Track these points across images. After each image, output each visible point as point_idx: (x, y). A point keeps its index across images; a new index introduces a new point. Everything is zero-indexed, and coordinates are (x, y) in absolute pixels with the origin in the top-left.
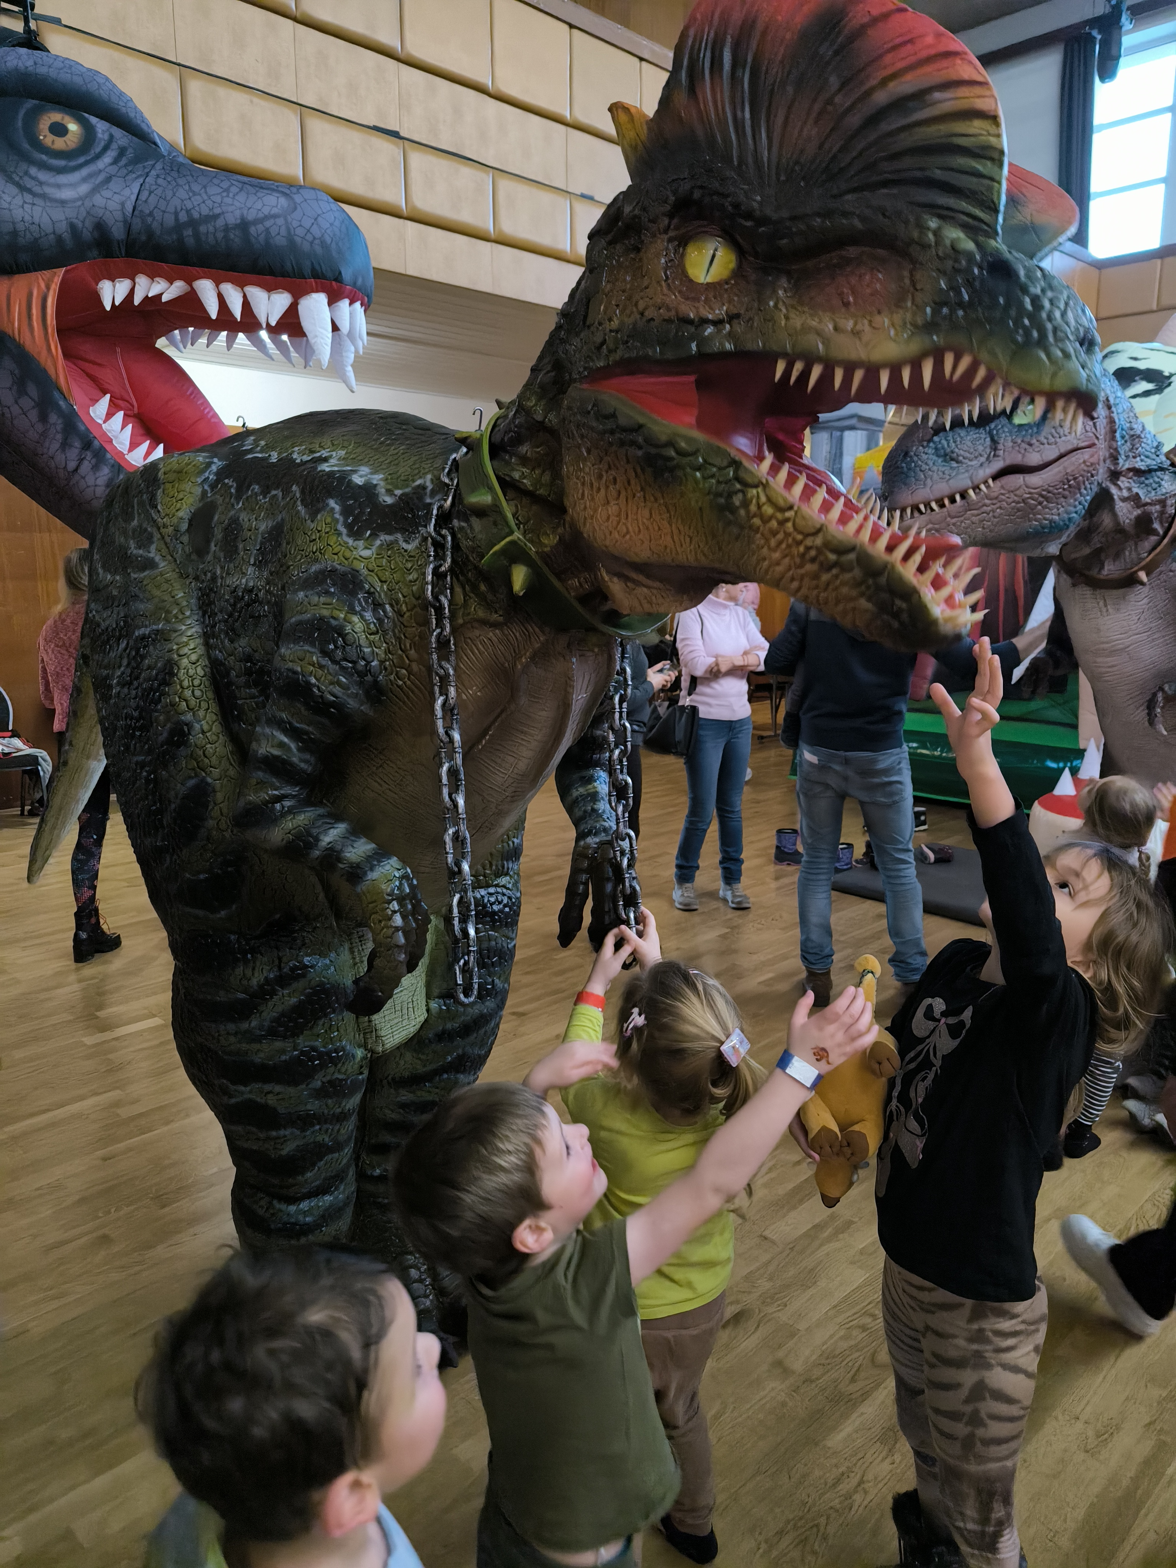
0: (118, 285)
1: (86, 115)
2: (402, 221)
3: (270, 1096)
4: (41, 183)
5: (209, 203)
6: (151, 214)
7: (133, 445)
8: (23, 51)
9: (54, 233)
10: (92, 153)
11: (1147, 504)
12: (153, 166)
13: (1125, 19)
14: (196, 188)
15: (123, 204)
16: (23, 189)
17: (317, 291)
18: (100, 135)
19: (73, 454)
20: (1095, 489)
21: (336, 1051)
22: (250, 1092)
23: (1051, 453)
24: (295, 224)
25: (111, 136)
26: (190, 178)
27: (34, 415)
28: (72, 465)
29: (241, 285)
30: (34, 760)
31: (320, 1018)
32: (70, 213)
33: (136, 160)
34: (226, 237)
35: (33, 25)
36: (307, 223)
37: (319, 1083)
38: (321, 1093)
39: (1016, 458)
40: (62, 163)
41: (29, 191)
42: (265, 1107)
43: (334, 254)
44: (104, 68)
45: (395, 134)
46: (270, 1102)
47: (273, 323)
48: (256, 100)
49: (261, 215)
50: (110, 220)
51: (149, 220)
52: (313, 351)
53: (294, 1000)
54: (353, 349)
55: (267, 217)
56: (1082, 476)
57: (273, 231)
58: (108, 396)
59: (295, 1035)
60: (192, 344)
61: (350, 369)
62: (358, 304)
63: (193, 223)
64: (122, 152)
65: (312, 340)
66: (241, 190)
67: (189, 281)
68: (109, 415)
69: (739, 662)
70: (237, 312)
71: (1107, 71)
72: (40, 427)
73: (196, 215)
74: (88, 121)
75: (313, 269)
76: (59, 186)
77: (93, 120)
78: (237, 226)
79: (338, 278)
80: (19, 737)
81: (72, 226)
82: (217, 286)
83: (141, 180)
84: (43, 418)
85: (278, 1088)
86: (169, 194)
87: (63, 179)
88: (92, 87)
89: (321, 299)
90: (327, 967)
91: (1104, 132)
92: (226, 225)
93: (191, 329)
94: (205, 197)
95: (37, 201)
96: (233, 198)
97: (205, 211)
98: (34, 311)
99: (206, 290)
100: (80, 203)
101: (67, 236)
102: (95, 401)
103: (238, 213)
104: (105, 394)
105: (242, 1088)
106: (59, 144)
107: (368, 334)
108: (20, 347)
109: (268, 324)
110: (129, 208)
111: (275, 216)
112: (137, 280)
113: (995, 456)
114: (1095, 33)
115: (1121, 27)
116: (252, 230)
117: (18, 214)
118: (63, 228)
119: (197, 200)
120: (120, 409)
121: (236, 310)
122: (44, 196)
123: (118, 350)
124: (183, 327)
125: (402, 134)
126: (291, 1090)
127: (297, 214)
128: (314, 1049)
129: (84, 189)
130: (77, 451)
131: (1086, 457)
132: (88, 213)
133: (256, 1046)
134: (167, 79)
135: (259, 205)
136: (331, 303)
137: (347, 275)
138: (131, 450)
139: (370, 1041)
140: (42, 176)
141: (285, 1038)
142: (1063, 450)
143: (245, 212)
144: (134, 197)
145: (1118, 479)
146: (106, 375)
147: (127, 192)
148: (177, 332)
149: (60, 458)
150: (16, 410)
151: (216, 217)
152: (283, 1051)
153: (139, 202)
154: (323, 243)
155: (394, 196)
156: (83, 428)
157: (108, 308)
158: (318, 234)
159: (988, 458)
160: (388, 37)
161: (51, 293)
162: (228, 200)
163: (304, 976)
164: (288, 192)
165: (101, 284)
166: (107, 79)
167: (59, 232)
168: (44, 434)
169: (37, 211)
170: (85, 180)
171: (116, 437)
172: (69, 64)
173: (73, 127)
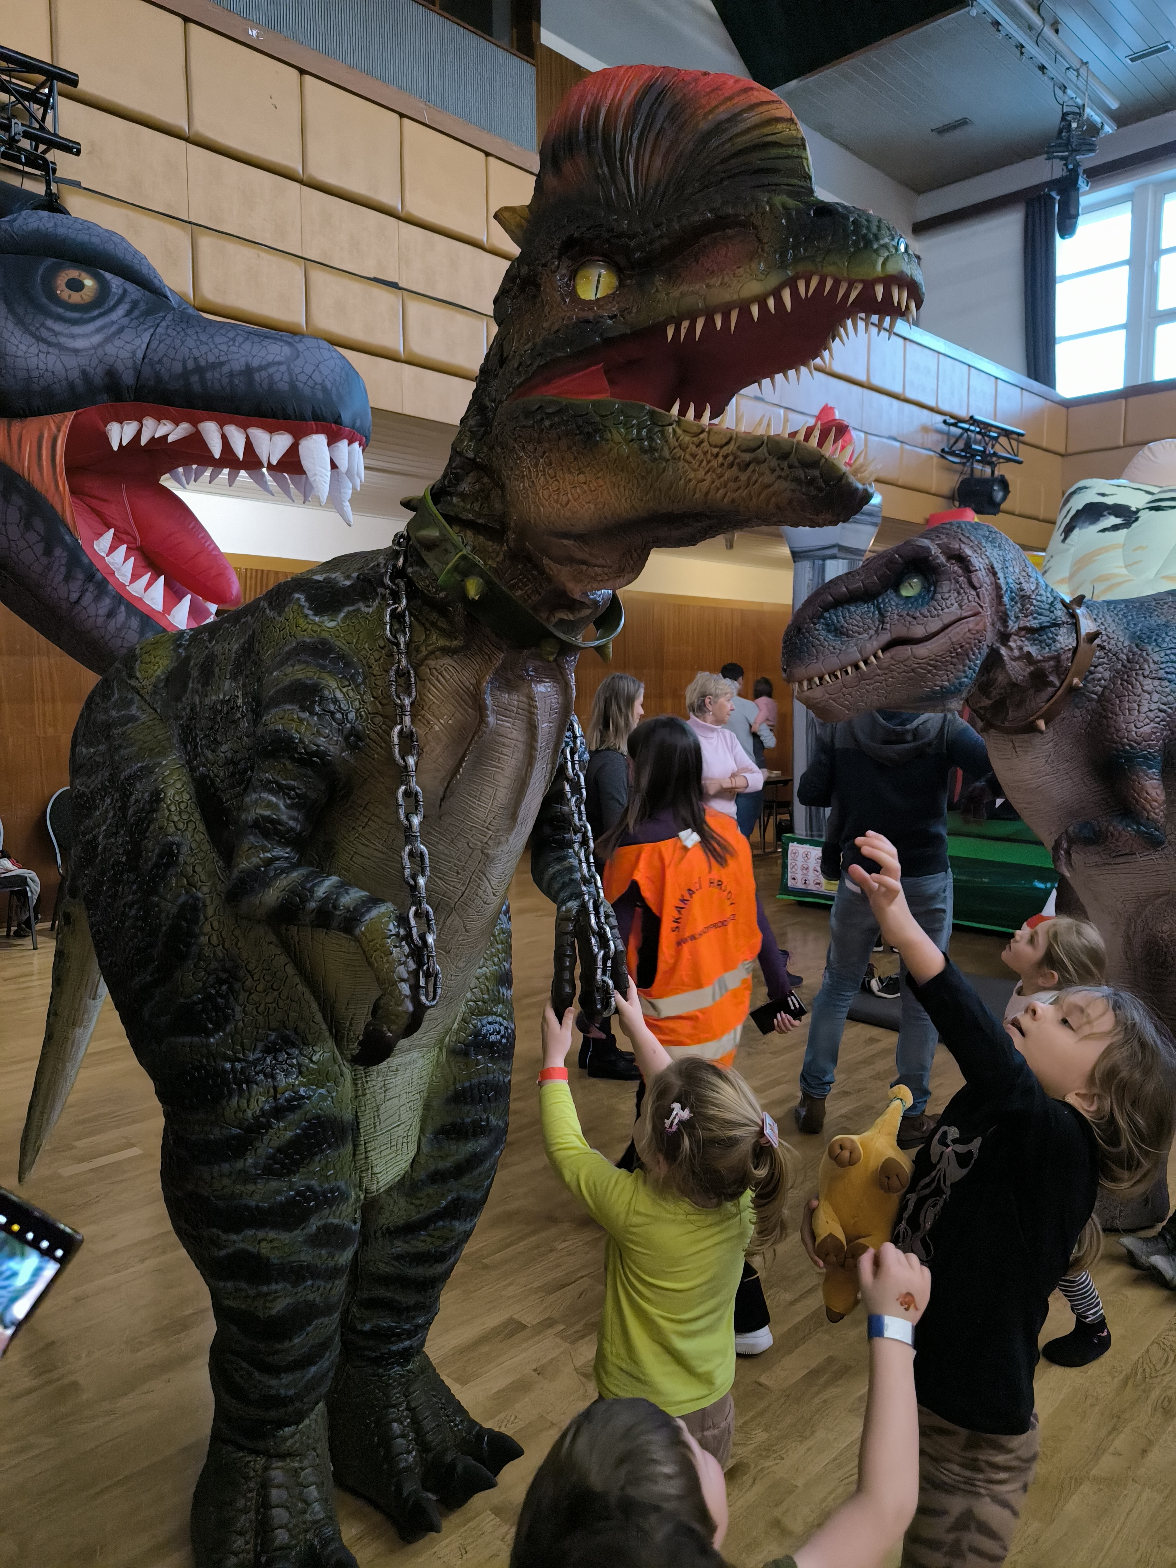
0: (125, 427)
1: (102, 272)
2: (399, 364)
3: (263, 1244)
4: (56, 334)
5: (216, 351)
6: (160, 362)
7: (135, 577)
8: (45, 213)
9: (67, 379)
10: (106, 307)
11: (1040, 661)
12: (164, 318)
13: (1081, 182)
14: (203, 337)
15: (134, 353)
16: (40, 339)
17: (317, 432)
18: (114, 290)
19: (75, 586)
20: (985, 651)
21: (332, 1191)
22: (243, 1241)
23: (935, 625)
24: (297, 370)
25: (125, 291)
26: (198, 329)
27: (39, 548)
28: (74, 596)
29: (244, 427)
30: (22, 881)
31: (316, 1154)
32: (83, 361)
33: (149, 312)
34: (231, 383)
35: (54, 188)
36: (309, 369)
37: (314, 1227)
38: (315, 1241)
39: (901, 631)
40: (76, 315)
41: (44, 341)
42: (258, 1257)
43: (335, 399)
44: (120, 229)
45: (394, 285)
46: (263, 1251)
47: (274, 463)
48: (264, 255)
49: (264, 362)
50: (120, 366)
51: (158, 367)
52: (312, 487)
53: (289, 1134)
54: (350, 485)
55: (270, 364)
56: (969, 643)
57: (277, 377)
58: (112, 531)
59: (291, 1173)
60: (195, 481)
61: (347, 504)
62: (356, 445)
63: (200, 370)
64: (135, 304)
65: (311, 479)
66: (247, 339)
67: (195, 423)
68: (112, 549)
69: (727, 784)
70: (240, 452)
71: (1067, 230)
72: (45, 560)
73: (203, 363)
74: (103, 276)
75: (314, 412)
76: (72, 336)
77: (108, 276)
78: (241, 373)
79: (338, 421)
80: (9, 857)
81: (84, 373)
82: (221, 428)
83: (152, 330)
84: (48, 552)
85: (272, 1235)
86: (178, 342)
87: (77, 330)
88: (110, 246)
89: (321, 440)
90: (323, 1098)
91: (1067, 283)
92: (232, 371)
93: (194, 466)
94: (213, 346)
95: (51, 350)
96: (239, 347)
97: (212, 359)
98: (44, 452)
99: (211, 432)
100: (93, 351)
101: (79, 382)
102: (100, 535)
103: (243, 361)
104: (109, 528)
105: (234, 1237)
106: (76, 298)
107: (366, 468)
108: (28, 485)
109: (269, 463)
110: (140, 354)
111: (280, 363)
112: (144, 422)
113: (883, 629)
114: (1054, 194)
115: (1078, 189)
116: (256, 376)
117: (33, 362)
118: (75, 374)
119: (204, 349)
120: (122, 542)
121: (239, 451)
122: (59, 346)
123: (124, 486)
124: (186, 464)
125: (400, 285)
126: (285, 1237)
127: (300, 362)
128: (309, 1188)
129: (97, 339)
130: (80, 583)
131: (971, 626)
132: (100, 362)
133: (251, 1187)
134: (180, 237)
135: (263, 353)
136: (329, 444)
137: (346, 417)
138: (132, 582)
139: (365, 1180)
140: (58, 327)
141: (280, 1176)
142: (946, 621)
143: (250, 359)
144: (144, 346)
145: (1008, 641)
146: (111, 511)
147: (138, 342)
148: (181, 470)
149: (63, 591)
150: (22, 544)
151: (222, 364)
152: (278, 1192)
153: (149, 351)
154: (324, 389)
155: (393, 341)
156: (86, 561)
157: (115, 448)
158: (319, 380)
159: (876, 631)
160: (389, 197)
161: (61, 434)
162: (233, 349)
163: (299, 1107)
164: (291, 340)
165: (109, 427)
166: (123, 239)
167: (70, 378)
168: (48, 567)
169: (51, 359)
170: (98, 330)
171: (118, 569)
172: (88, 226)
173: (89, 282)
